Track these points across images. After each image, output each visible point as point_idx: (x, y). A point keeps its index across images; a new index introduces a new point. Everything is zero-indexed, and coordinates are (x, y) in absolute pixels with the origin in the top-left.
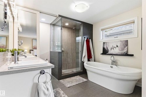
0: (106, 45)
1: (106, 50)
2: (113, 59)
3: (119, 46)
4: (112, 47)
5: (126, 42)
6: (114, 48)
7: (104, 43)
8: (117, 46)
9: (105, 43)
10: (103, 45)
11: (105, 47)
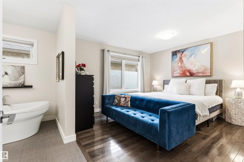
3: (9, 73)
8: (6, 74)
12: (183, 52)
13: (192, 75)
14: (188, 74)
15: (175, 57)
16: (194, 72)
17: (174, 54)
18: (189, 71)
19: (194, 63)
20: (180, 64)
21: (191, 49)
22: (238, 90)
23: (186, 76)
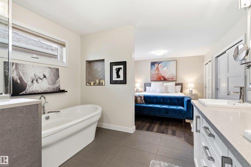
1: (17, 83)
3: (47, 76)
4: (32, 76)
11: (15, 76)
12: (159, 64)
13: (165, 80)
14: (162, 79)
15: (153, 66)
16: (166, 78)
17: (153, 64)
18: (163, 77)
19: (166, 71)
20: (157, 72)
21: (164, 63)
22: (191, 89)
23: (161, 80)
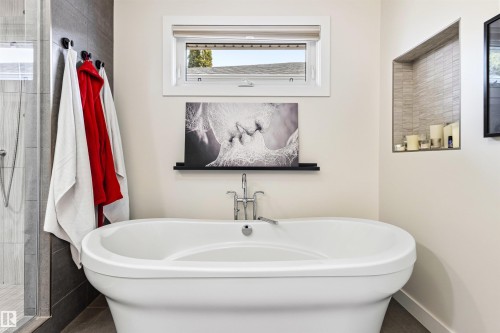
0: (206, 121)
1: (203, 143)
2: (240, 193)
3: (264, 126)
4: (232, 127)
5: (291, 109)
6: (246, 138)
7: (191, 108)
8: (259, 128)
9: (198, 105)
10: (188, 117)
11: (200, 130)
